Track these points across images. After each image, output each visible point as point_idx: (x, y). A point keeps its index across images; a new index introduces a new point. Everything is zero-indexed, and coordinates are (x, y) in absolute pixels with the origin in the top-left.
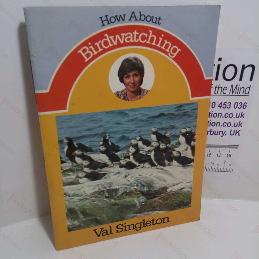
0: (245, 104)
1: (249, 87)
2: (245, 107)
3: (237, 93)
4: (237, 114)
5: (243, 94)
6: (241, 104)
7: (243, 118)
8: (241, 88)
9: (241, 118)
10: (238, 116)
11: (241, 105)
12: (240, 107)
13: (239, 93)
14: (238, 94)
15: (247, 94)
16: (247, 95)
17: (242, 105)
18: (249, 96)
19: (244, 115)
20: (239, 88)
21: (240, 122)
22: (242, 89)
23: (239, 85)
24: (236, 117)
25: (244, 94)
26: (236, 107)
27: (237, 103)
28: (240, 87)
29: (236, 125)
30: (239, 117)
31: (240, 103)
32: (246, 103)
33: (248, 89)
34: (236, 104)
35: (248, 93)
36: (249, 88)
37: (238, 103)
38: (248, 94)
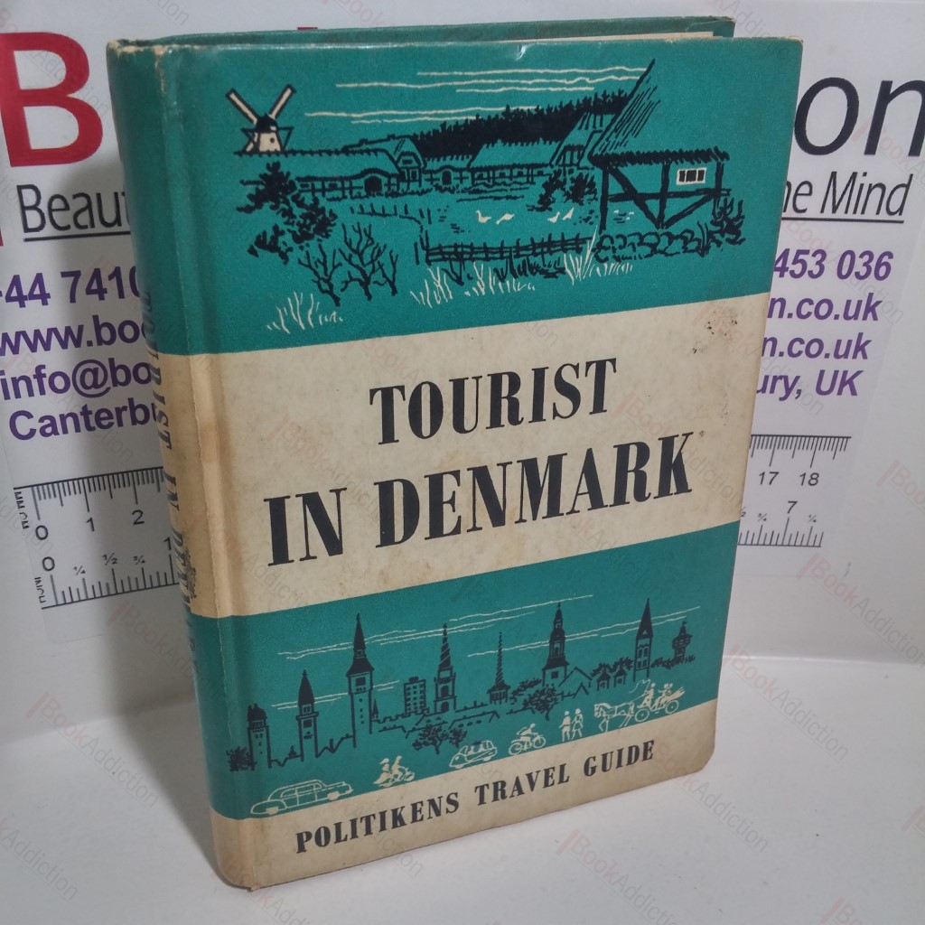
0: (886, 259)
1: (906, 182)
2: (882, 271)
3: (855, 212)
4: (849, 302)
5: (878, 213)
6: (866, 258)
7: (875, 318)
8: (871, 189)
9: (865, 318)
10: (851, 313)
11: (866, 264)
12: (863, 271)
13: (863, 213)
14: (858, 216)
15: (894, 216)
16: (896, 217)
17: (873, 265)
18: (902, 222)
19: (878, 309)
20: (862, 185)
21: (860, 335)
22: (877, 192)
23: (865, 174)
24: (846, 317)
25: (883, 215)
26: (844, 272)
27: (851, 253)
28: (867, 181)
29: (842, 351)
30: (856, 317)
31: (862, 256)
32: (890, 255)
33: (902, 190)
34: (848, 258)
35: (900, 210)
36: (907, 186)
37: (857, 255)
38: (900, 214)
